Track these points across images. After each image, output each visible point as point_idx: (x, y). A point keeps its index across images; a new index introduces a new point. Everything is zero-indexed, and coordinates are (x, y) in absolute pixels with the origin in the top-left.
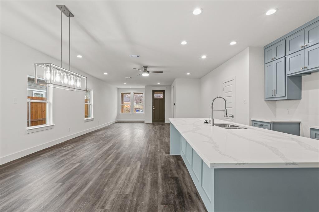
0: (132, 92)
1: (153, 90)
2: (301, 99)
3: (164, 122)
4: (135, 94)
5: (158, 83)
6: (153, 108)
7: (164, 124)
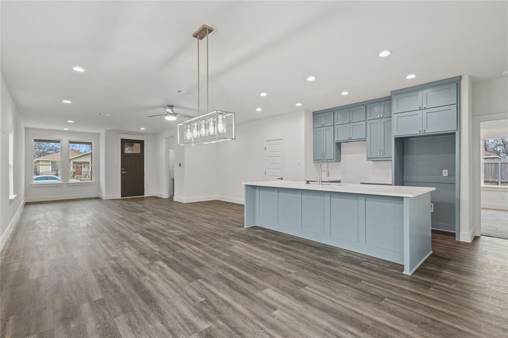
0: (65, 140)
1: (122, 139)
2: (341, 161)
3: (144, 195)
4: (71, 142)
5: (142, 129)
6: (122, 171)
7: (143, 198)
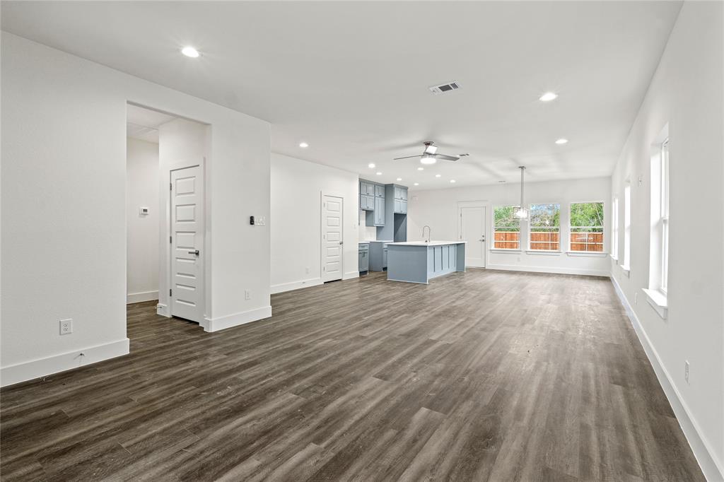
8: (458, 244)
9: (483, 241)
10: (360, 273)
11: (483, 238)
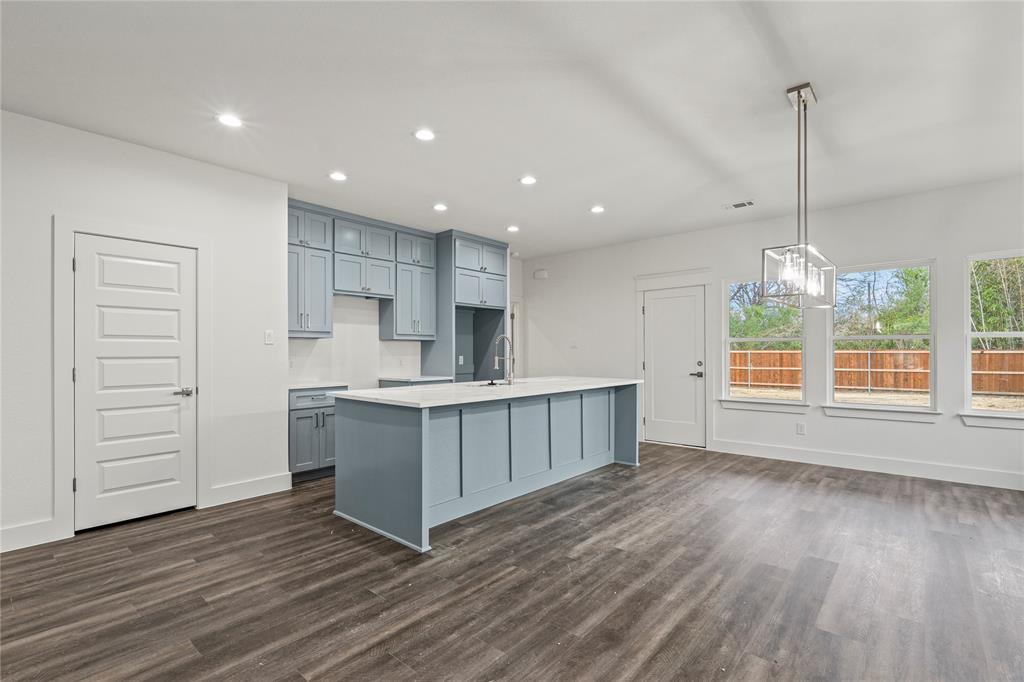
8: (617, 389)
9: (700, 375)
10: (294, 475)
11: (700, 369)
